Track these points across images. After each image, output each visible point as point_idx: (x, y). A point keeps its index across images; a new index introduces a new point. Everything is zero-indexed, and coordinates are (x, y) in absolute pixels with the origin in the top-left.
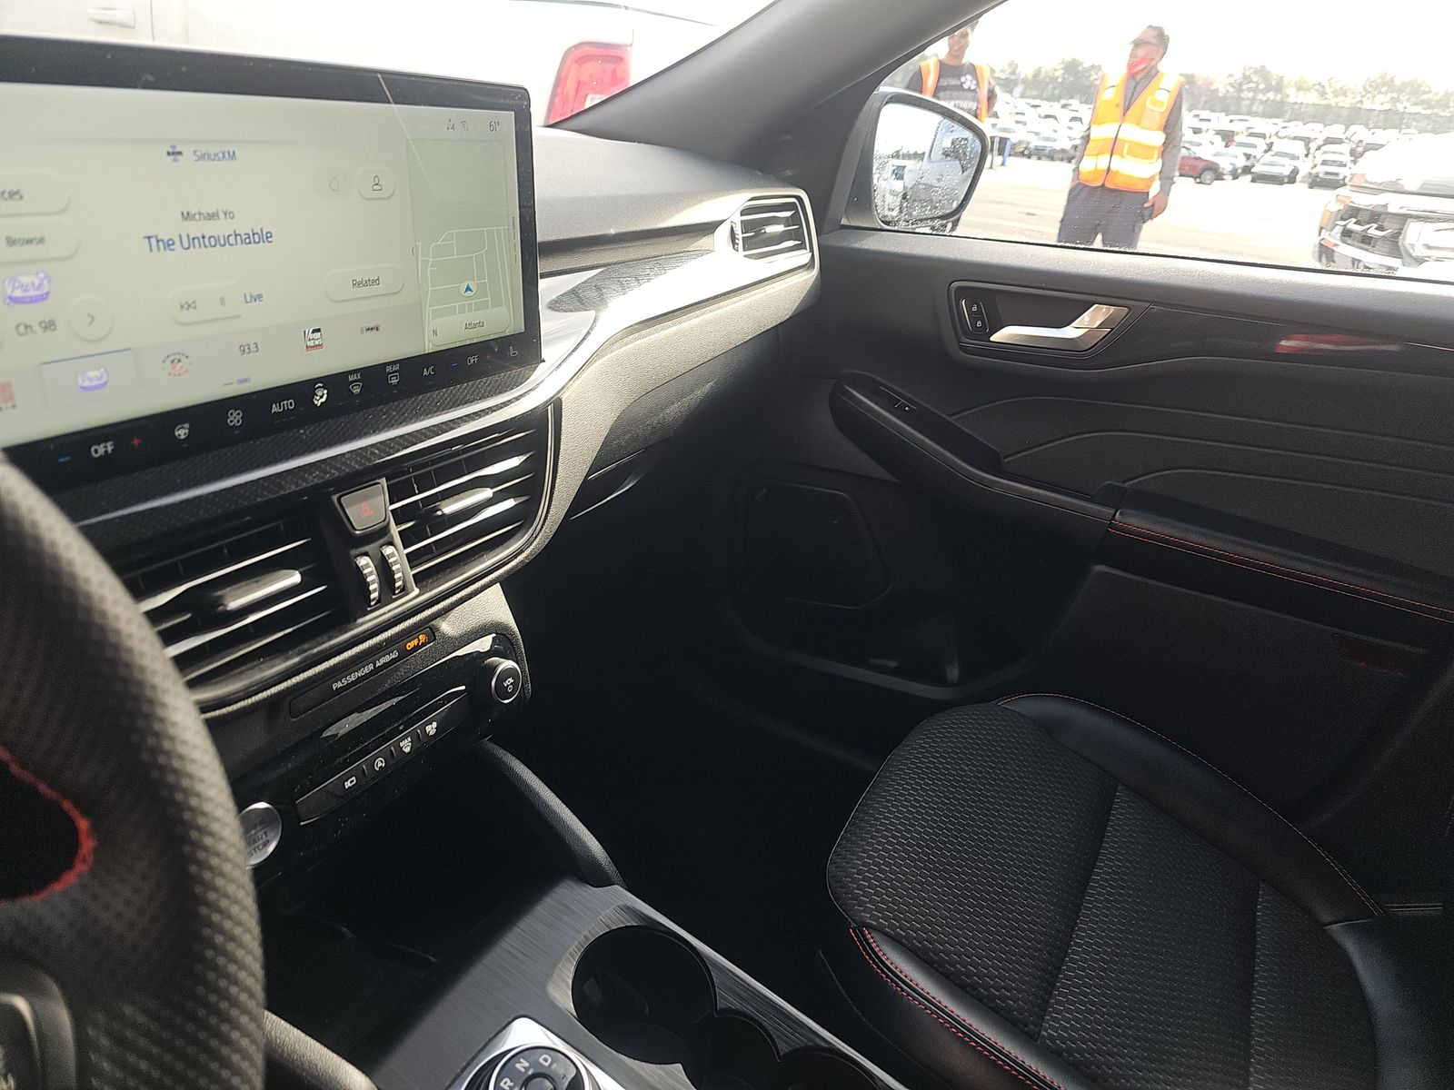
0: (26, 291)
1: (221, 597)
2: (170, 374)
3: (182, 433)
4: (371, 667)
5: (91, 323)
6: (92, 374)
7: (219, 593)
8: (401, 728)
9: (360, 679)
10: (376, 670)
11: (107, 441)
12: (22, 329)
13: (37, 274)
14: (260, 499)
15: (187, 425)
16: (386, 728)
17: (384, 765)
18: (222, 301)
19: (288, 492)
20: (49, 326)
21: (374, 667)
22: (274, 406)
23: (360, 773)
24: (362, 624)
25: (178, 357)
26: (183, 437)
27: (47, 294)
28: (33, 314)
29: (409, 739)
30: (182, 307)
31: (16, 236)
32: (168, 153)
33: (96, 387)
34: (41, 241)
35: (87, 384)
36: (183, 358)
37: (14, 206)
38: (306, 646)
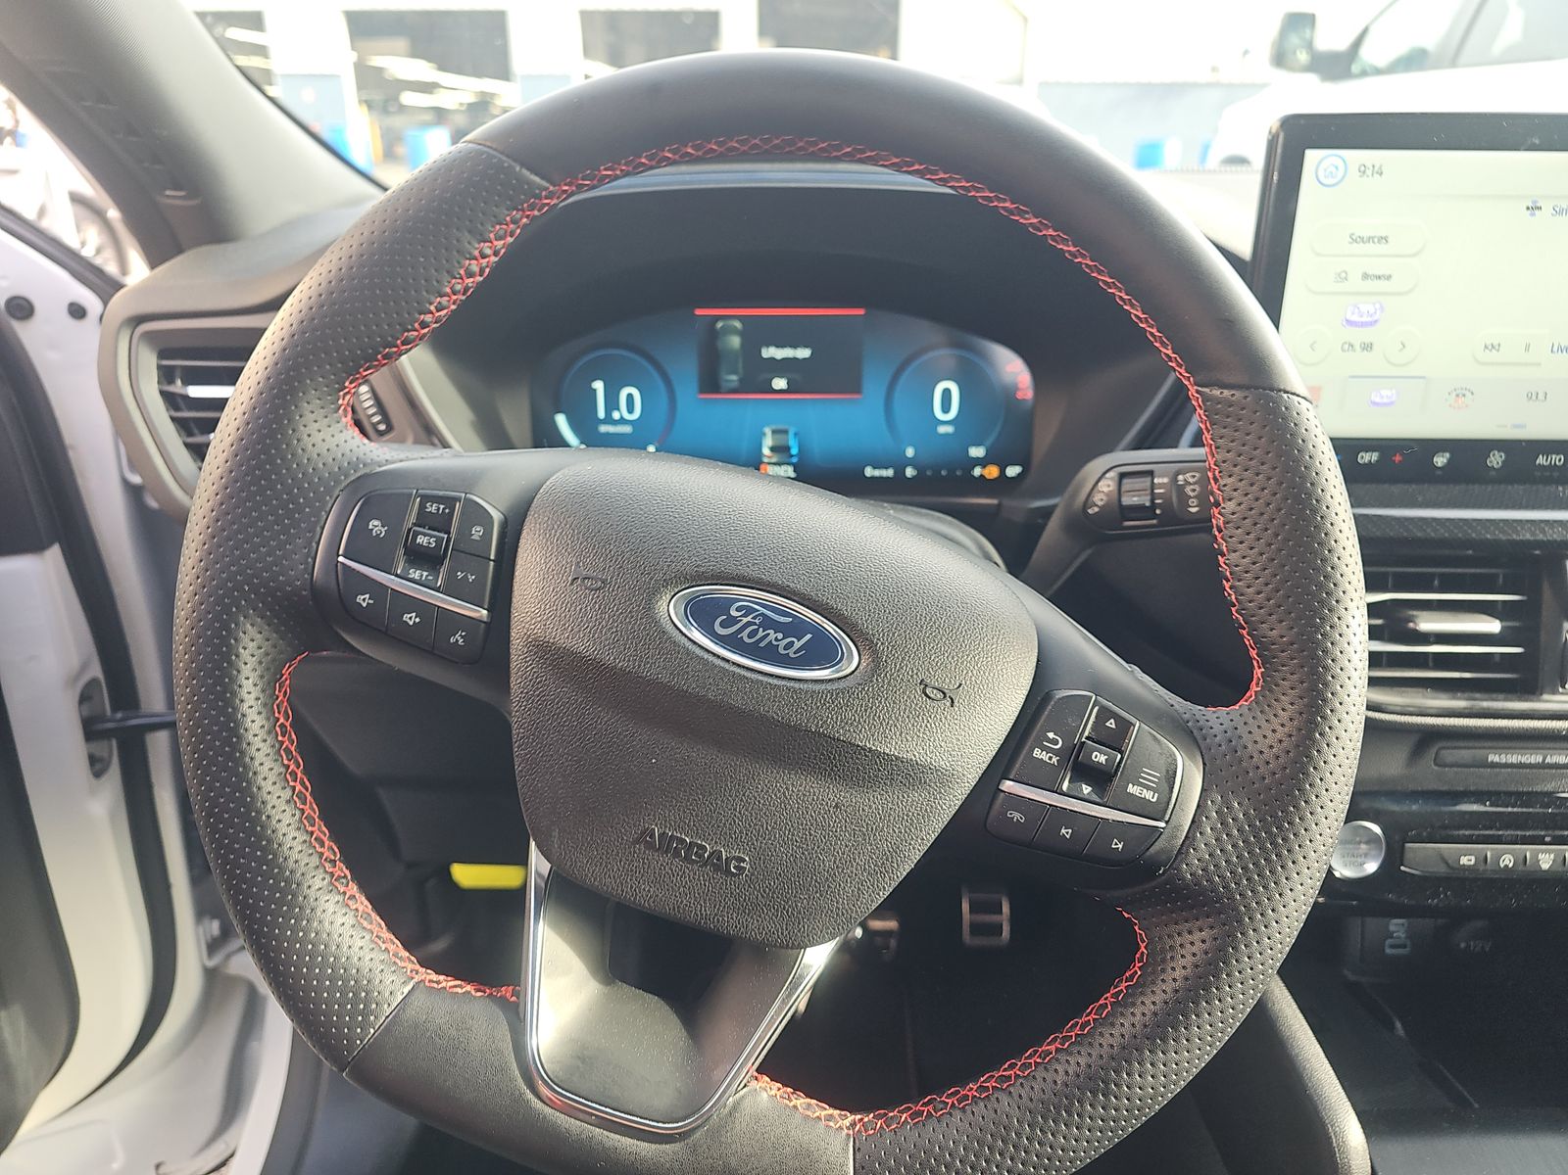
0: (1362, 316)
1: (1416, 616)
2: (1450, 406)
3: (1440, 460)
4: (1540, 759)
5: (1401, 350)
6: (1385, 392)
7: (1415, 613)
8: (1547, 839)
9: (1521, 766)
10: (1543, 766)
11: (1375, 451)
12: (1346, 346)
13: (1374, 304)
14: (1489, 536)
15: (1448, 455)
16: (1529, 829)
17: (1511, 865)
18: (1527, 348)
19: (1521, 537)
20: (1368, 347)
21: (1544, 760)
22: (1541, 456)
23: (1482, 858)
24: (1547, 701)
25: (1464, 392)
26: (1440, 465)
27: (1376, 321)
28: (1358, 336)
29: (1552, 856)
30: (1486, 347)
31: (1370, 272)
32: (1528, 208)
33: (1385, 404)
34: (1389, 277)
35: (1378, 400)
36: (1468, 394)
37: (1382, 248)
38: (1478, 695)
